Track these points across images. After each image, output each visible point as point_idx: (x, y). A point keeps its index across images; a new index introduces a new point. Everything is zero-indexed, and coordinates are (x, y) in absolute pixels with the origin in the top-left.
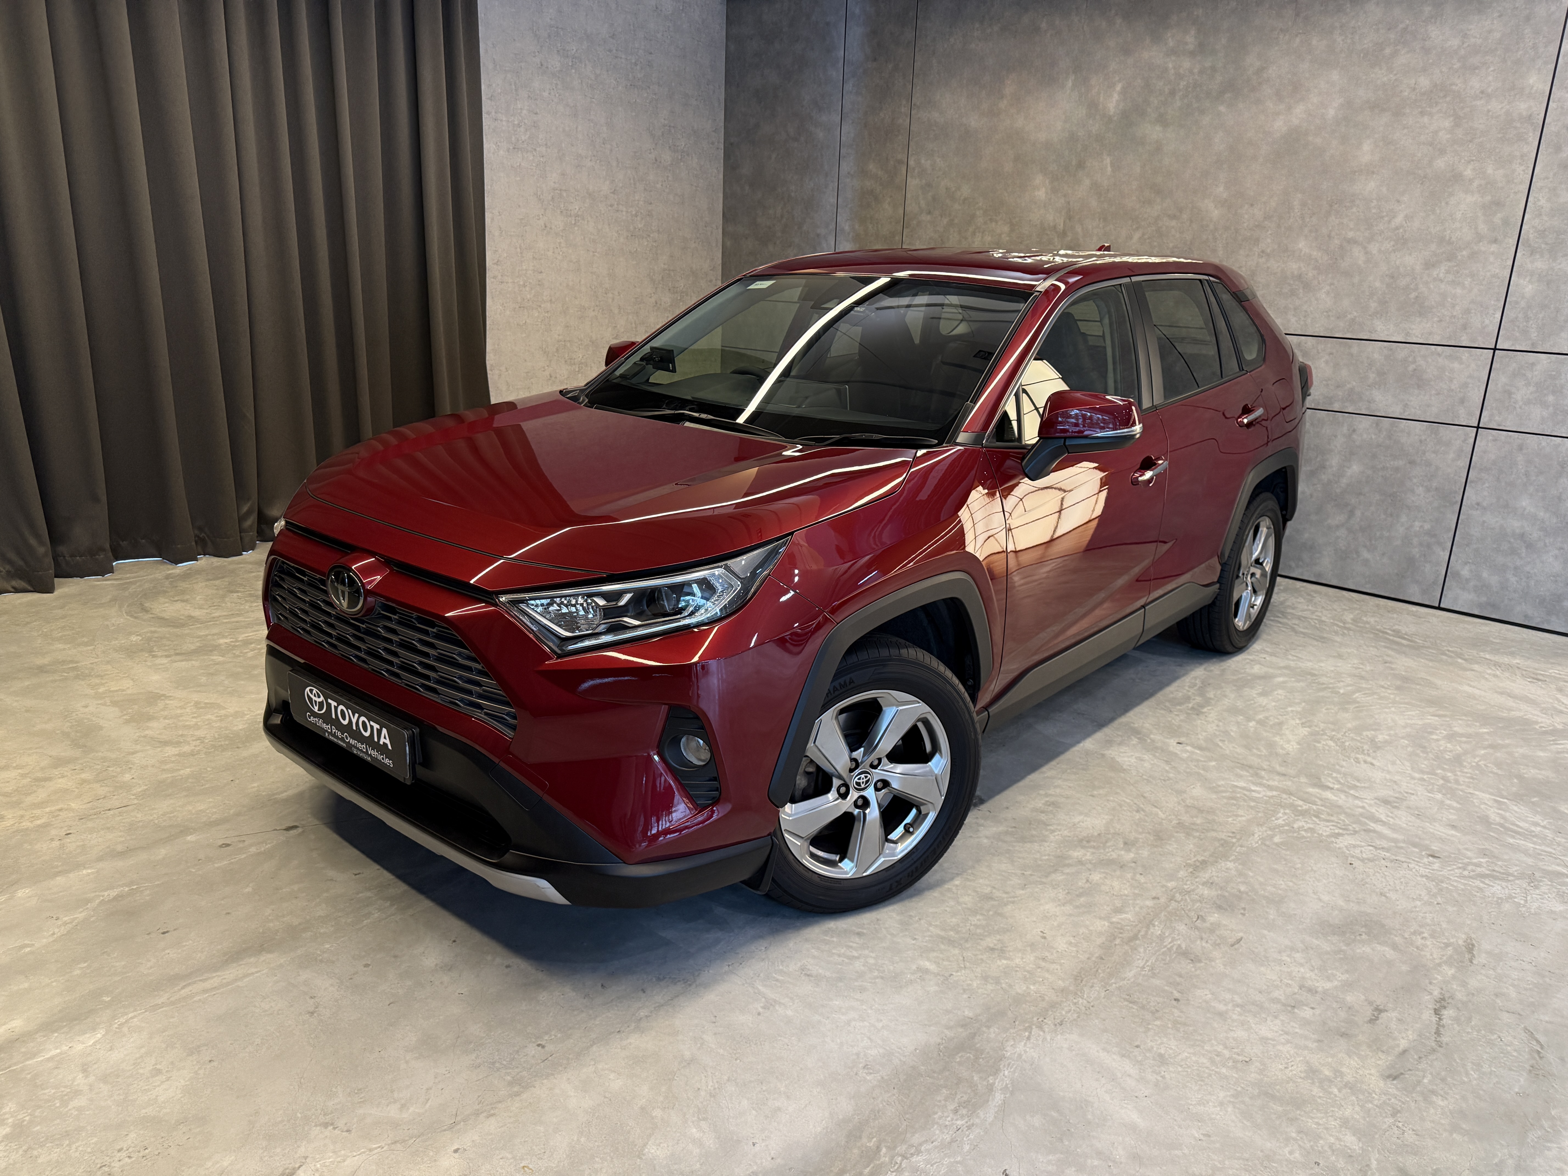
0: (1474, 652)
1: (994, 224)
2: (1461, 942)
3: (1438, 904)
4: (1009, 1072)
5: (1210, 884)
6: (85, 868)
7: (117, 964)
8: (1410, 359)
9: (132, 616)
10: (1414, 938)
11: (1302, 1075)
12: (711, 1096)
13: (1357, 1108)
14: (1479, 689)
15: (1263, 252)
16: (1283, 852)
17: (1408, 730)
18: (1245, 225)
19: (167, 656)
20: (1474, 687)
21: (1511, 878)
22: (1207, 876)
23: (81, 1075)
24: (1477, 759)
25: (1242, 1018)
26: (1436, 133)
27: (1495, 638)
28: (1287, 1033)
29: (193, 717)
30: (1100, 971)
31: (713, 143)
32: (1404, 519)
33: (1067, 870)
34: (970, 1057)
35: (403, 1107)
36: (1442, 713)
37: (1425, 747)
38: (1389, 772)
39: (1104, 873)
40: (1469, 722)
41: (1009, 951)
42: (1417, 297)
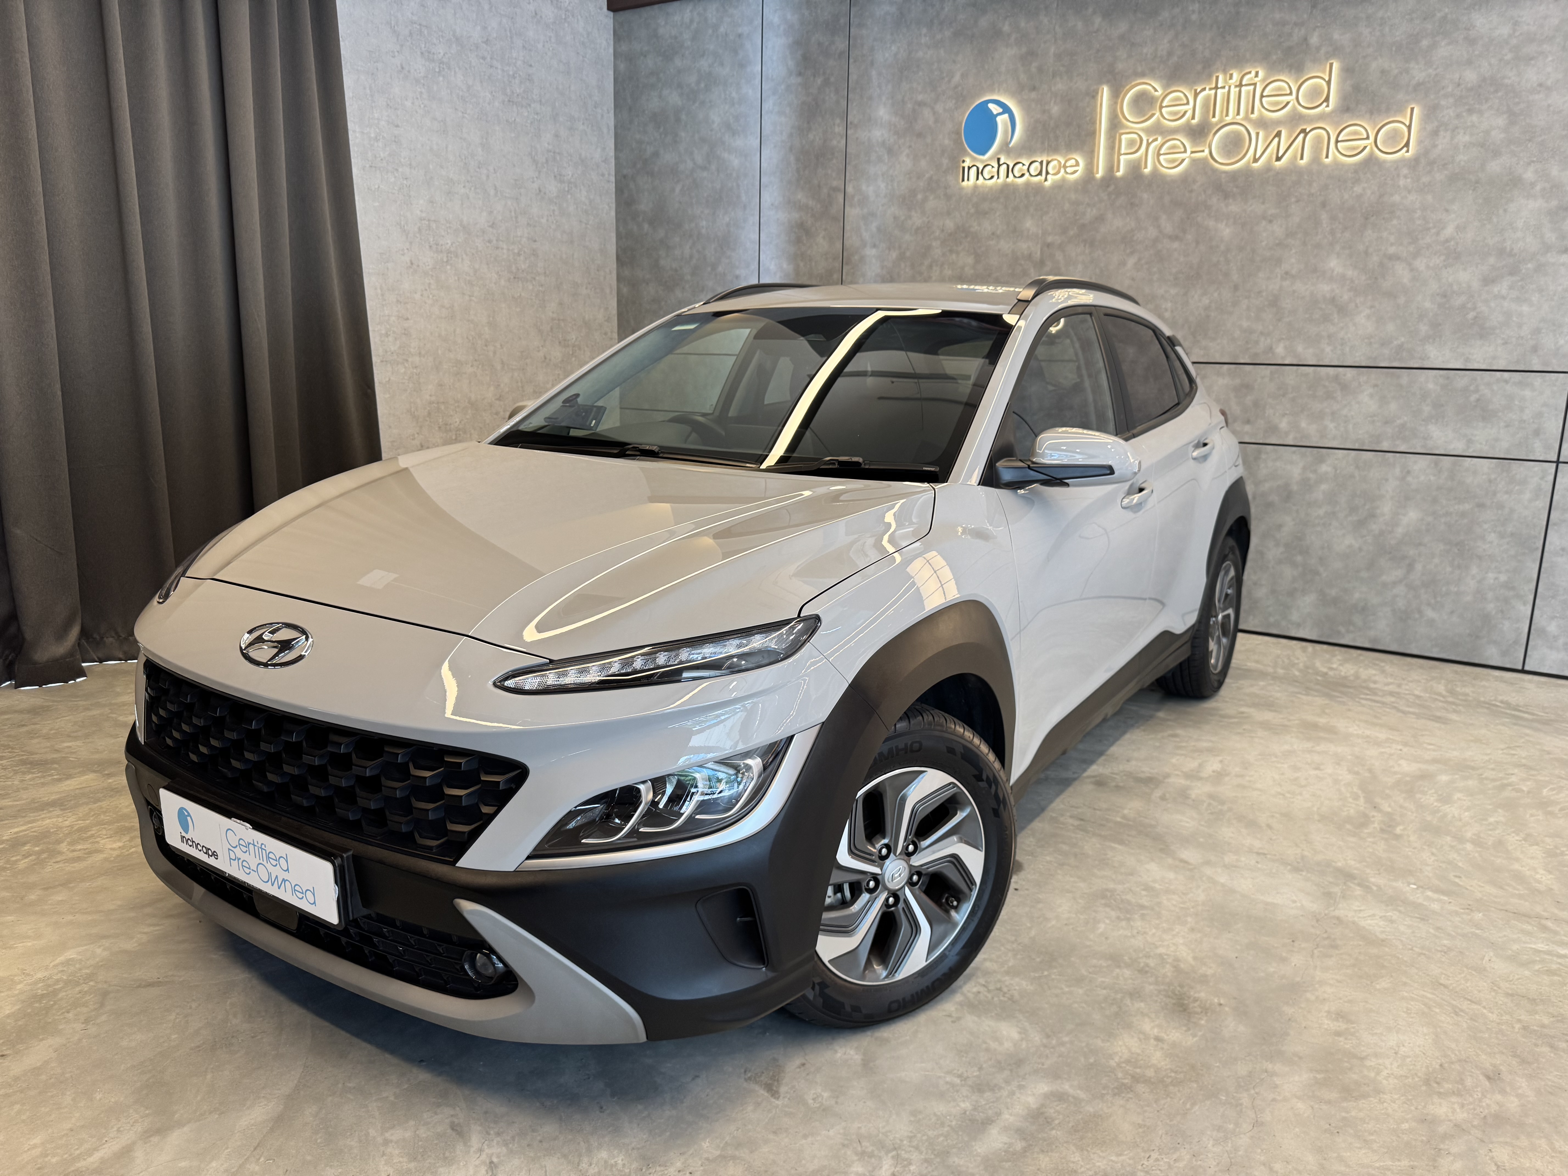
1: (954, 256)
8: (1472, 388)
15: (1287, 273)
18: (1264, 244)
26: (1487, 132)
31: (603, 175)
32: (1474, 570)
42: (1476, 317)
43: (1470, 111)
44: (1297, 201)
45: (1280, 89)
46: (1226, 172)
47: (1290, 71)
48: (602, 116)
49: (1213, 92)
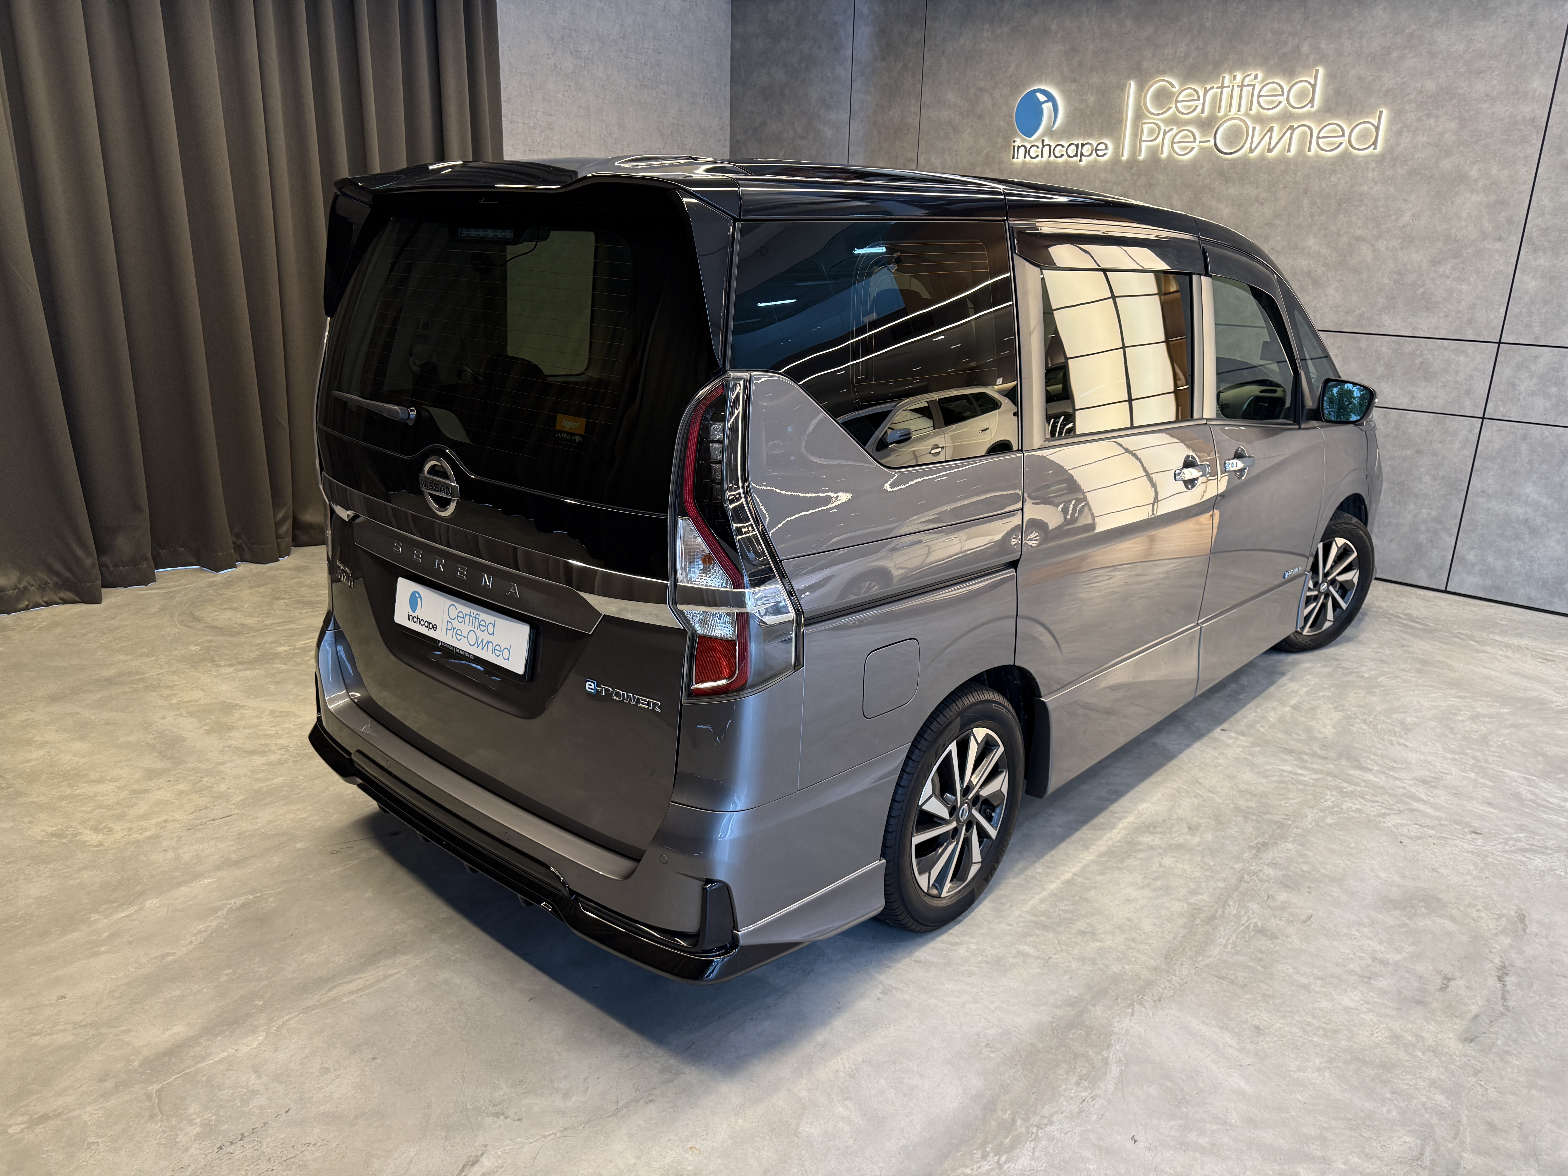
0: (1485, 634)
2: (1512, 913)
3: (1486, 878)
4: (1121, 1046)
5: (1273, 864)
6: (205, 878)
7: (261, 969)
8: (1417, 353)
9: (185, 625)
10: (1469, 910)
11: (1388, 1041)
12: (850, 1077)
13: (1442, 1070)
14: (1494, 670)
16: (1337, 832)
17: (1434, 711)
19: (230, 666)
20: (1489, 668)
21: (1549, 852)
22: (1270, 857)
23: (253, 1076)
24: (1502, 739)
25: (1324, 990)
26: (1442, 134)
27: (1501, 620)
28: (1367, 1003)
29: (271, 727)
30: (1187, 950)
32: (1411, 506)
33: (1140, 856)
34: (1081, 1033)
35: (566, 1096)
36: (1462, 694)
37: (1452, 728)
38: (1422, 753)
39: (1175, 857)
40: (1490, 703)
41: (1100, 934)
42: (1424, 293)
43: (1429, 116)
44: (1285, 187)
45: (1274, 90)
46: (1227, 160)
47: (1284, 75)
48: (720, 90)
49: (1219, 90)
